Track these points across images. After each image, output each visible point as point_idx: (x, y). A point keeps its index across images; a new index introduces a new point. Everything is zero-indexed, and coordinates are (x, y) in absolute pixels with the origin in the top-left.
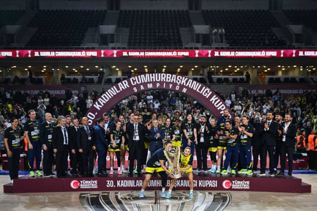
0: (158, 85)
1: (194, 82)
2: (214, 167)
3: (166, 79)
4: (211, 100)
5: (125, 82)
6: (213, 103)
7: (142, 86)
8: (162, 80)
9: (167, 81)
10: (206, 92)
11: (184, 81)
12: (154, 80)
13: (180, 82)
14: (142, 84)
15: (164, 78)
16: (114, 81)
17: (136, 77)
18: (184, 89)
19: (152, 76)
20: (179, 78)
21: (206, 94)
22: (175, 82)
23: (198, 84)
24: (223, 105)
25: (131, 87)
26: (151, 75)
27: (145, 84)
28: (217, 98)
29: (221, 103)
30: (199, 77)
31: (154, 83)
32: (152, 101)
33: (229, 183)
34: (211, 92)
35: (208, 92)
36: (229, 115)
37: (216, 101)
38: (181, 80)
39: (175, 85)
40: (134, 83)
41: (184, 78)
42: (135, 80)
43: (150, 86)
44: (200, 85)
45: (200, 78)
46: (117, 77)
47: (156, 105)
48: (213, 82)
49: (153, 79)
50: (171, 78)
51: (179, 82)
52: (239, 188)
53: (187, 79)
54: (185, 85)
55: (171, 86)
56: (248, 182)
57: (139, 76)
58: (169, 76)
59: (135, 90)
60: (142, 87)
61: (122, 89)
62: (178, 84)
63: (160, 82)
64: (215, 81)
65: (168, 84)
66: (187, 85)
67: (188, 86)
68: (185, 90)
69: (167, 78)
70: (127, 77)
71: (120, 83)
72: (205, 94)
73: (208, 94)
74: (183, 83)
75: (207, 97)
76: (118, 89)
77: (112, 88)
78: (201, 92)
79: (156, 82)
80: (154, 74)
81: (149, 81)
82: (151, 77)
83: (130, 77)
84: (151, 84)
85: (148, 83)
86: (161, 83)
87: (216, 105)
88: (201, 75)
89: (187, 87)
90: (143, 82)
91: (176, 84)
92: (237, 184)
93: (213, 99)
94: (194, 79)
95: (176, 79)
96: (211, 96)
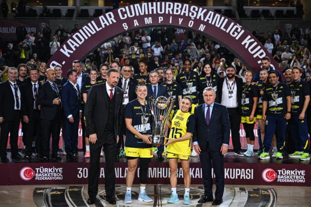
0: (161, 19)
1: (217, 15)
2: (251, 148)
3: (173, 10)
4: (243, 43)
5: (110, 15)
6: (246, 47)
7: (135, 21)
8: (167, 12)
9: (175, 13)
10: (235, 30)
11: (201, 14)
12: (155, 12)
13: (195, 16)
14: (135, 17)
15: (170, 9)
16: (91, 13)
17: (127, 7)
18: (202, 25)
19: (152, 6)
20: (194, 9)
21: (236, 34)
22: (187, 15)
23: (223, 18)
24: (262, 51)
25: (119, 22)
26: (150, 4)
27: (141, 18)
28: (253, 40)
29: (259, 47)
30: (223, 8)
31: (155, 17)
32: (149, 45)
33: (272, 173)
34: (243, 31)
35: (239, 30)
36: (272, 65)
37: (251, 44)
38: (197, 12)
39: (187, 19)
40: (123, 16)
41: (201, 9)
42: (126, 12)
43: (148, 21)
44: (227, 20)
45: (225, 10)
46: (96, 7)
47: (155, 50)
48: (246, 16)
49: (153, 10)
50: (181, 9)
51: (193, 14)
52: (288, 181)
53: (205, 10)
54: (202, 19)
55: (181, 21)
56: (303, 172)
57: (132, 6)
58: (178, 6)
59: (125, 27)
60: (136, 23)
61: (105, 25)
62: (193, 17)
63: (164, 15)
64: (248, 13)
65: (176, 17)
66: (206, 20)
67: (208, 20)
68: (202, 28)
69: (176, 8)
70: (112, 7)
71: (102, 17)
72: (233, 33)
73: (239, 33)
74: (200, 17)
75: (237, 38)
76: (99, 25)
77: (89, 24)
78: (228, 31)
79: (158, 15)
80: (154, 3)
81: (147, 13)
82: (150, 8)
83: (117, 7)
84: (150, 18)
85: (145, 16)
86: (166, 16)
87: (252, 50)
88: (226, 5)
89: (206, 23)
90: (138, 14)
91: (189, 18)
92: (286, 175)
93: (247, 41)
94: (217, 11)
95: (189, 11)
96: (243, 37)
